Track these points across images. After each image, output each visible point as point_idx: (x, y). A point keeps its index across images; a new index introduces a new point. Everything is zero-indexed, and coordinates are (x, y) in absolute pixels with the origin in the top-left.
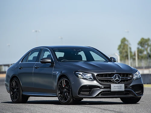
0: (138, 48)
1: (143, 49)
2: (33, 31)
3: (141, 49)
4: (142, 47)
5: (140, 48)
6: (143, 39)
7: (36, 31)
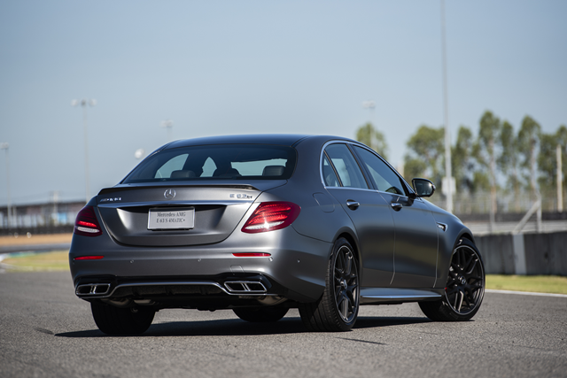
0: (407, 158)
1: (422, 159)
2: (74, 102)
3: (415, 162)
4: (420, 153)
5: (414, 156)
6: (424, 129)
7: (83, 104)
